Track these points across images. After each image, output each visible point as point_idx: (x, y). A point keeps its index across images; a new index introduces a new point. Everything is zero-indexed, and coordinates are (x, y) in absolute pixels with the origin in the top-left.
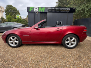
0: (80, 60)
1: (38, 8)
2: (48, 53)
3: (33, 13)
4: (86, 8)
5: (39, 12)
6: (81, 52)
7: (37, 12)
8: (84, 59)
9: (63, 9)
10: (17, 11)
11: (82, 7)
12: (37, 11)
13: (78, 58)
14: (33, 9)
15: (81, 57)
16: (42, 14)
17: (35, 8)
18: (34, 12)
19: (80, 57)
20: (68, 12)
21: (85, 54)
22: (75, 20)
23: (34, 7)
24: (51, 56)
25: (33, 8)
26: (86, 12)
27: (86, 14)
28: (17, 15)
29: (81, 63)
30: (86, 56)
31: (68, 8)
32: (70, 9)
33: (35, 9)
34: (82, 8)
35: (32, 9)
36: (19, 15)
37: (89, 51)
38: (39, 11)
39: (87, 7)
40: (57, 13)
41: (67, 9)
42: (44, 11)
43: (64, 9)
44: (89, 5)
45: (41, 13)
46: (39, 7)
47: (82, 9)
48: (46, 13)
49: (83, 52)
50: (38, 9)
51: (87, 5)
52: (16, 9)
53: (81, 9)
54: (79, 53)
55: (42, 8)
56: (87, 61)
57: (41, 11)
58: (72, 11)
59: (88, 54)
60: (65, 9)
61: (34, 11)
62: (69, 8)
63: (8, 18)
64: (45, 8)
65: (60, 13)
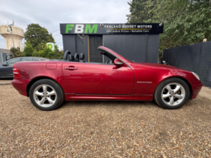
0: (162, 143)
1: (83, 26)
2: (89, 125)
3: (74, 37)
4: (186, 24)
5: (85, 34)
6: (170, 121)
7: (81, 34)
8: (174, 140)
9: (137, 27)
10: (48, 35)
11: (178, 21)
12: (81, 32)
13: (157, 138)
14: (74, 28)
15: (167, 135)
16: (93, 38)
17: (77, 26)
18: (76, 35)
19: (163, 134)
20: (147, 33)
21: (178, 126)
22: (165, 51)
23: (75, 24)
24: (92, 133)
25: (73, 26)
26: (186, 33)
27: (186, 36)
28: (48, 44)
29: (162, 152)
30: (179, 132)
31: (147, 24)
32: (151, 26)
33: (77, 28)
34: (177, 24)
35: (71, 29)
36: (53, 44)
37: (190, 118)
38: (86, 32)
39: (189, 21)
40: (124, 36)
41: (146, 26)
42: (95, 32)
43: (139, 27)
44: (191, 16)
45: (91, 36)
46: (85, 25)
47: (178, 27)
48: (101, 36)
49: (173, 122)
50: (84, 29)
51: (187, 18)
52: (47, 32)
53: (175, 26)
54: (163, 123)
55: (92, 25)
56: (180, 145)
57: (91, 32)
58: (156, 29)
59: (185, 126)
60: (142, 26)
61: (76, 32)
62: (149, 24)
63: (26, 50)
64: (99, 24)
65: (130, 36)
